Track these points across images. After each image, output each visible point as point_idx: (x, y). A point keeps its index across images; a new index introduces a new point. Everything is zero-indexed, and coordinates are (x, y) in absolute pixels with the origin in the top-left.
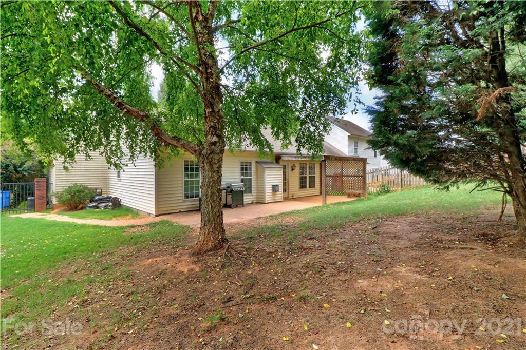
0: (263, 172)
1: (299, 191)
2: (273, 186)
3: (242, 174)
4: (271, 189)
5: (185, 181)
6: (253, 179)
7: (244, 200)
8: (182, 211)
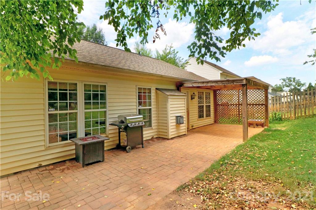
0: (166, 101)
1: (198, 120)
2: (177, 117)
3: (140, 104)
4: (175, 121)
5: (49, 114)
6: (152, 110)
7: (144, 136)
8: (43, 164)
